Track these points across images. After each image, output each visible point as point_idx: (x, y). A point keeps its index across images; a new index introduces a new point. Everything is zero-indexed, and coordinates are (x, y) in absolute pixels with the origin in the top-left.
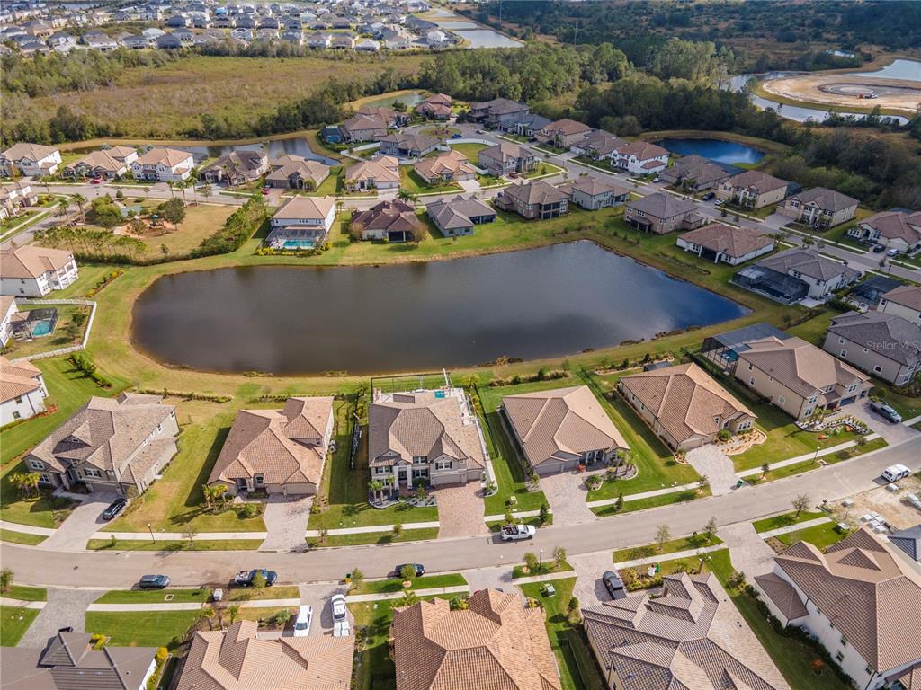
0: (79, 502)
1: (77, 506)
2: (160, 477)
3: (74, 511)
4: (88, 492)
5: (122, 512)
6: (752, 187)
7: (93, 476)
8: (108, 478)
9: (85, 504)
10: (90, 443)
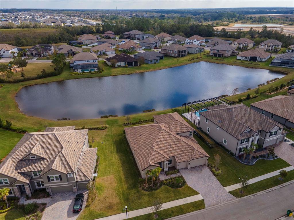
0: (44, 205)
1: (45, 207)
2: (96, 175)
3: (44, 212)
4: (48, 195)
5: (85, 203)
6: (245, 42)
7: (55, 181)
8: (68, 180)
9: (51, 205)
10: (46, 157)
